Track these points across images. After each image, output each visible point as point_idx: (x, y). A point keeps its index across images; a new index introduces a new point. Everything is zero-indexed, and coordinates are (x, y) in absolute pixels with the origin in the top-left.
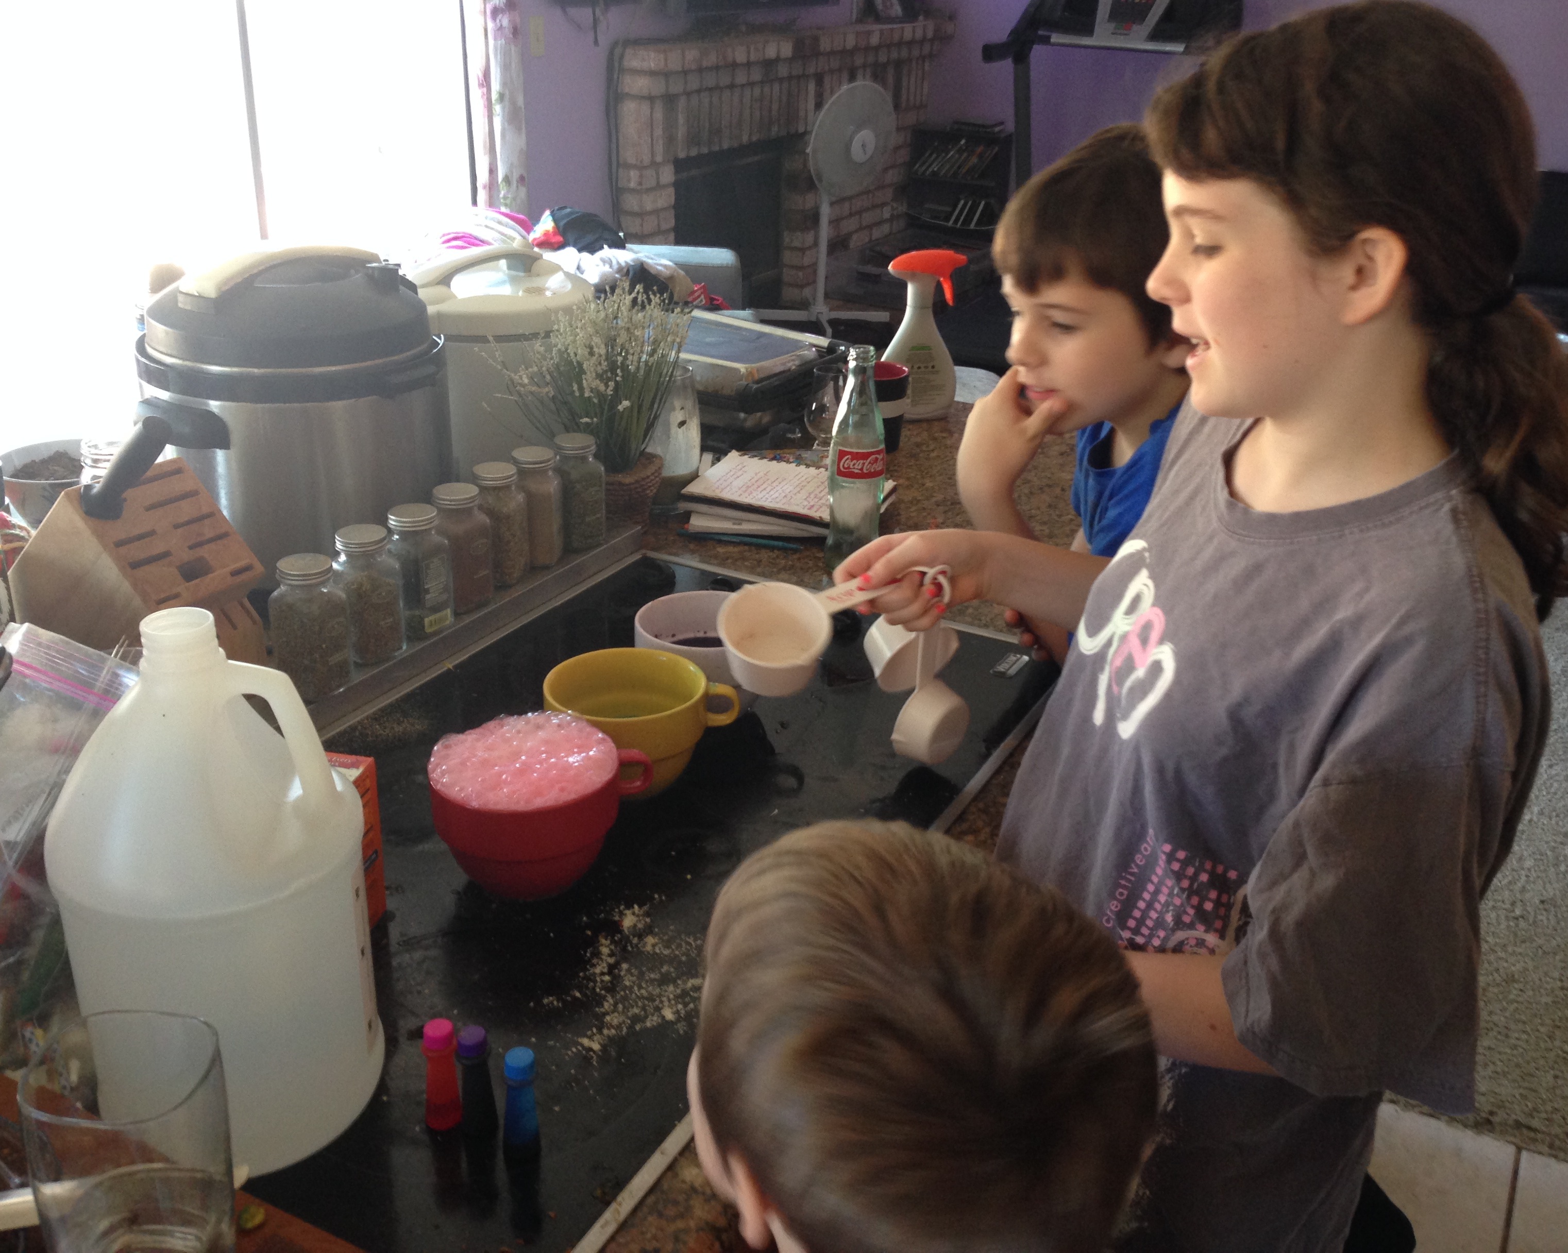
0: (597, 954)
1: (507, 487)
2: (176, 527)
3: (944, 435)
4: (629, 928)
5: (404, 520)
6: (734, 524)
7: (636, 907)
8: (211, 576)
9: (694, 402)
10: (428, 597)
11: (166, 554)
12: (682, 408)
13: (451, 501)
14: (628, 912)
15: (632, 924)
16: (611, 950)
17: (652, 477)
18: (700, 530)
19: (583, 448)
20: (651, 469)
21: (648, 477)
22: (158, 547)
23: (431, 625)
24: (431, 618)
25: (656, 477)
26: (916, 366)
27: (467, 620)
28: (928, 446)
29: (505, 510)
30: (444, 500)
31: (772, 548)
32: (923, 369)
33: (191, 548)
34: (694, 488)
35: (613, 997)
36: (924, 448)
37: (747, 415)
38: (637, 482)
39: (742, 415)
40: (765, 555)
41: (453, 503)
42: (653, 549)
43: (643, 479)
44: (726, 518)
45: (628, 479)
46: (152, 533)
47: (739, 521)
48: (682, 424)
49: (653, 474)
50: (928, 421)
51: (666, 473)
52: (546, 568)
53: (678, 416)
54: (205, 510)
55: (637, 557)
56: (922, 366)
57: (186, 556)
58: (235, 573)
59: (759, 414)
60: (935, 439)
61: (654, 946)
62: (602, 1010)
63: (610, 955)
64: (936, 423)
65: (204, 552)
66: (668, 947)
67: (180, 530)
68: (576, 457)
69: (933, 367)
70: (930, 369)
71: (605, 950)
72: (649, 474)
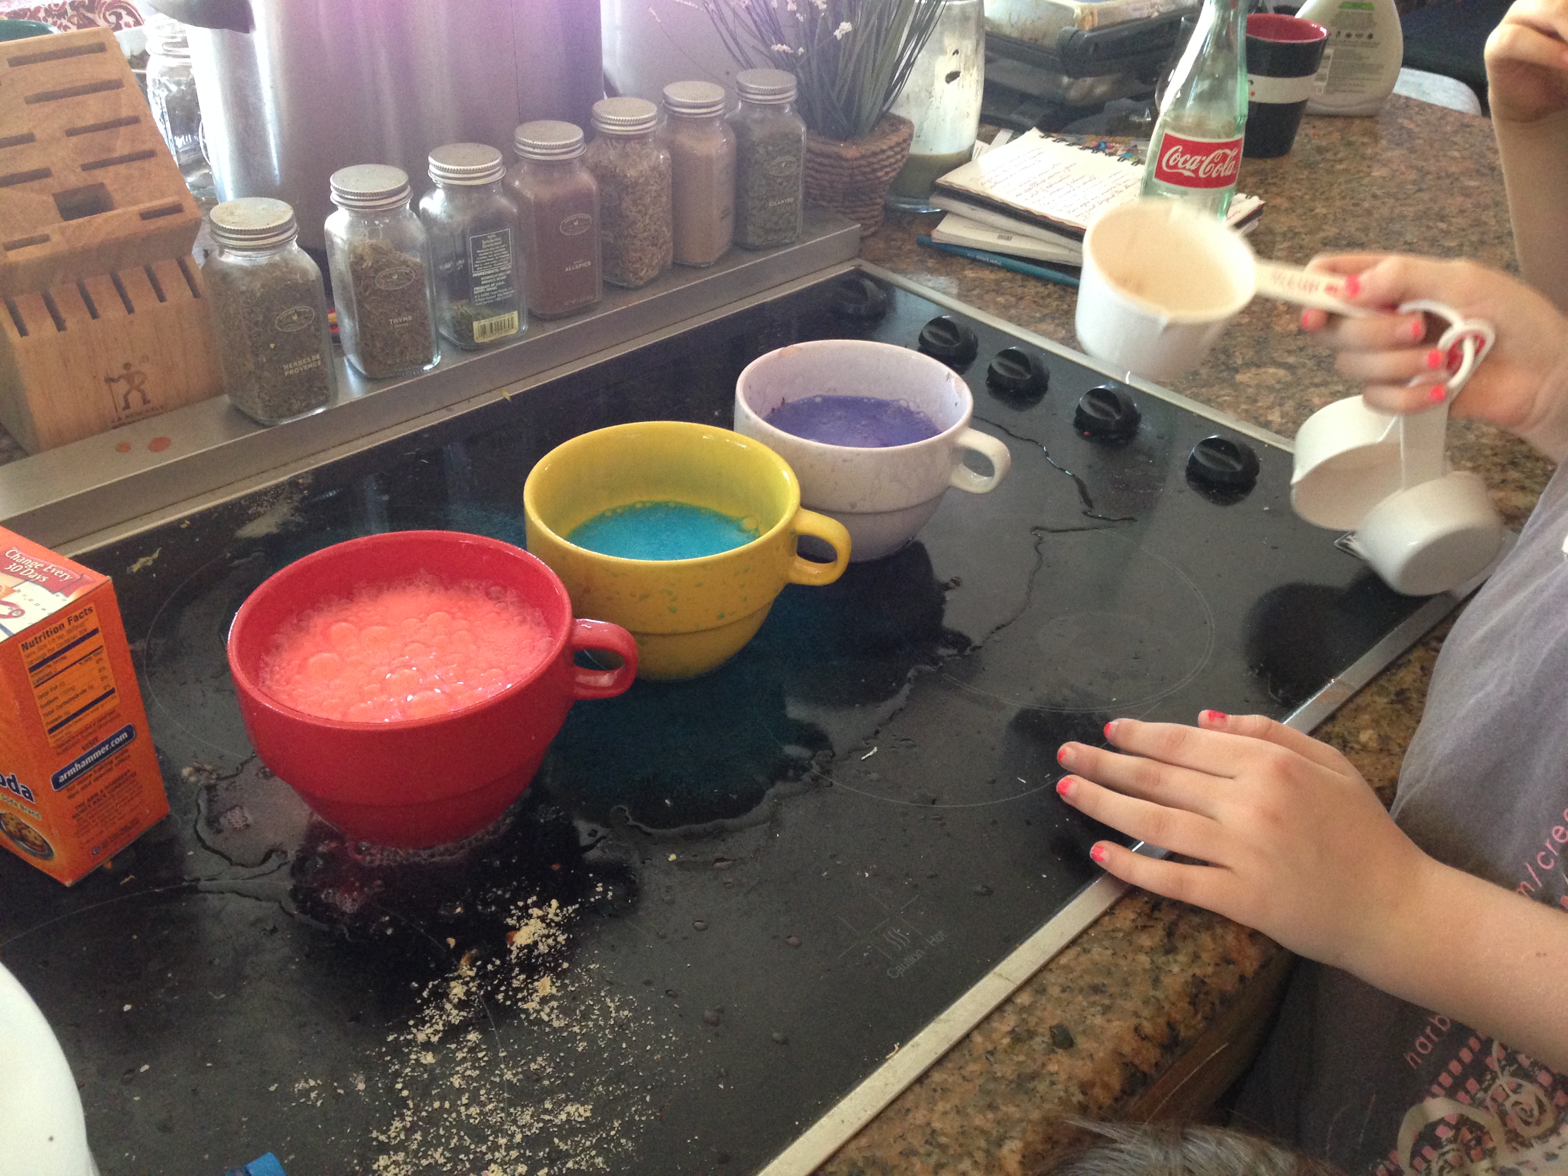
0: (440, 995)
1: (641, 138)
2: (71, 133)
3: (1365, 140)
4: (521, 949)
5: (453, 167)
6: (1000, 237)
7: (554, 903)
8: (109, 214)
9: (978, 44)
10: (478, 290)
11: (43, 174)
12: (956, 52)
13: (534, 147)
14: (536, 912)
15: (529, 941)
16: (468, 993)
17: (891, 153)
18: (953, 241)
19: (774, 93)
20: (894, 139)
21: (883, 151)
22: (30, 161)
23: (483, 331)
24: (483, 322)
25: (897, 153)
26: (1344, 33)
27: (552, 330)
28: (1335, 154)
29: (631, 173)
30: (525, 144)
31: (1044, 280)
32: (1353, 38)
33: (86, 168)
34: (957, 178)
35: (417, 1110)
36: (1329, 156)
37: (1071, 80)
38: (863, 157)
39: (1066, 80)
40: (1032, 289)
41: (537, 151)
42: (876, 261)
43: (875, 154)
44: (993, 228)
45: (850, 151)
46: (28, 139)
47: (1007, 234)
48: (952, 76)
49: (891, 148)
50: (1349, 118)
51: (915, 149)
52: (696, 268)
53: (946, 64)
54: (125, 112)
55: (847, 268)
56: (1354, 33)
57: (75, 179)
58: (146, 216)
59: (1089, 80)
60: (1350, 144)
61: (544, 1001)
62: (383, 1138)
63: (461, 1005)
64: (1357, 122)
65: (107, 177)
66: (565, 1011)
67: (74, 139)
68: (764, 106)
69: (1370, 36)
70: (1365, 39)
71: (457, 990)
72: (885, 147)
